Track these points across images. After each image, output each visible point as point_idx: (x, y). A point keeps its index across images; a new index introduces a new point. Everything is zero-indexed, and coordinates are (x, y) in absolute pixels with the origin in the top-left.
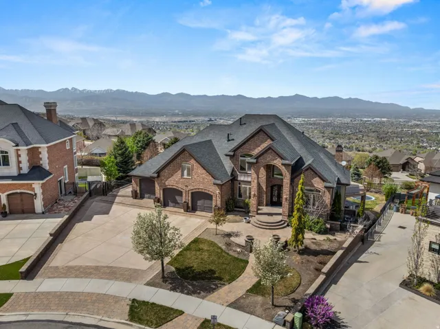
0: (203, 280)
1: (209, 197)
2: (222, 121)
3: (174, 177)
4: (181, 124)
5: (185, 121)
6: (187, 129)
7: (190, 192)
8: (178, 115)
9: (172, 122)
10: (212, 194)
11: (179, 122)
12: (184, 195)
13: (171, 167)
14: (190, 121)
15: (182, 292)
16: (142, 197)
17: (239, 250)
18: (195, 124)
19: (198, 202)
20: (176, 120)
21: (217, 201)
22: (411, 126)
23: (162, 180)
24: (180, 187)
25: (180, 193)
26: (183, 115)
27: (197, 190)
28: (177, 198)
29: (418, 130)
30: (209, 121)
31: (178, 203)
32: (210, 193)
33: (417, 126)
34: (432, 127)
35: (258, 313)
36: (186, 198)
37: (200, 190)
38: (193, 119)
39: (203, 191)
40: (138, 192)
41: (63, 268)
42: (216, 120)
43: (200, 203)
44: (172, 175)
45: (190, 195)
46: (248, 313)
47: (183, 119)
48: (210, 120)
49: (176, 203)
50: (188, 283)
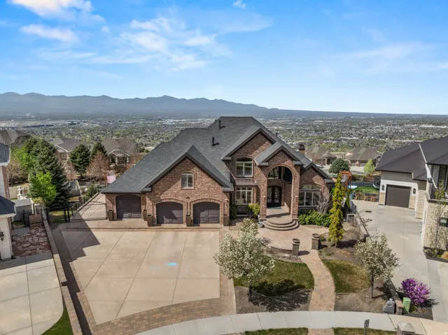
0: (289, 292)
1: (215, 206)
2: (87, 124)
3: (172, 189)
4: (36, 129)
5: (40, 126)
6: (45, 134)
7: (192, 204)
8: (29, 119)
9: (24, 127)
10: (219, 203)
11: (32, 127)
12: (185, 208)
13: (168, 178)
14: (47, 126)
15: (282, 309)
16: (120, 217)
17: (286, 255)
18: (54, 129)
19: (201, 213)
20: (29, 125)
21: (224, 210)
22: (270, 124)
23: (155, 194)
24: (180, 199)
25: (179, 206)
26: (37, 119)
27: (201, 201)
28: (175, 212)
29: (275, 127)
30: (70, 124)
31: (176, 218)
32: (216, 202)
33: (274, 123)
34: (285, 125)
35: (365, 309)
36: (187, 211)
37: (204, 201)
38: (51, 123)
39: (209, 201)
40: (115, 212)
41: (119, 322)
42: (79, 123)
43: (203, 214)
44: (169, 187)
45: (192, 207)
46: (357, 311)
47: (39, 123)
48: (72, 124)
49: (173, 219)
50: (278, 299)
